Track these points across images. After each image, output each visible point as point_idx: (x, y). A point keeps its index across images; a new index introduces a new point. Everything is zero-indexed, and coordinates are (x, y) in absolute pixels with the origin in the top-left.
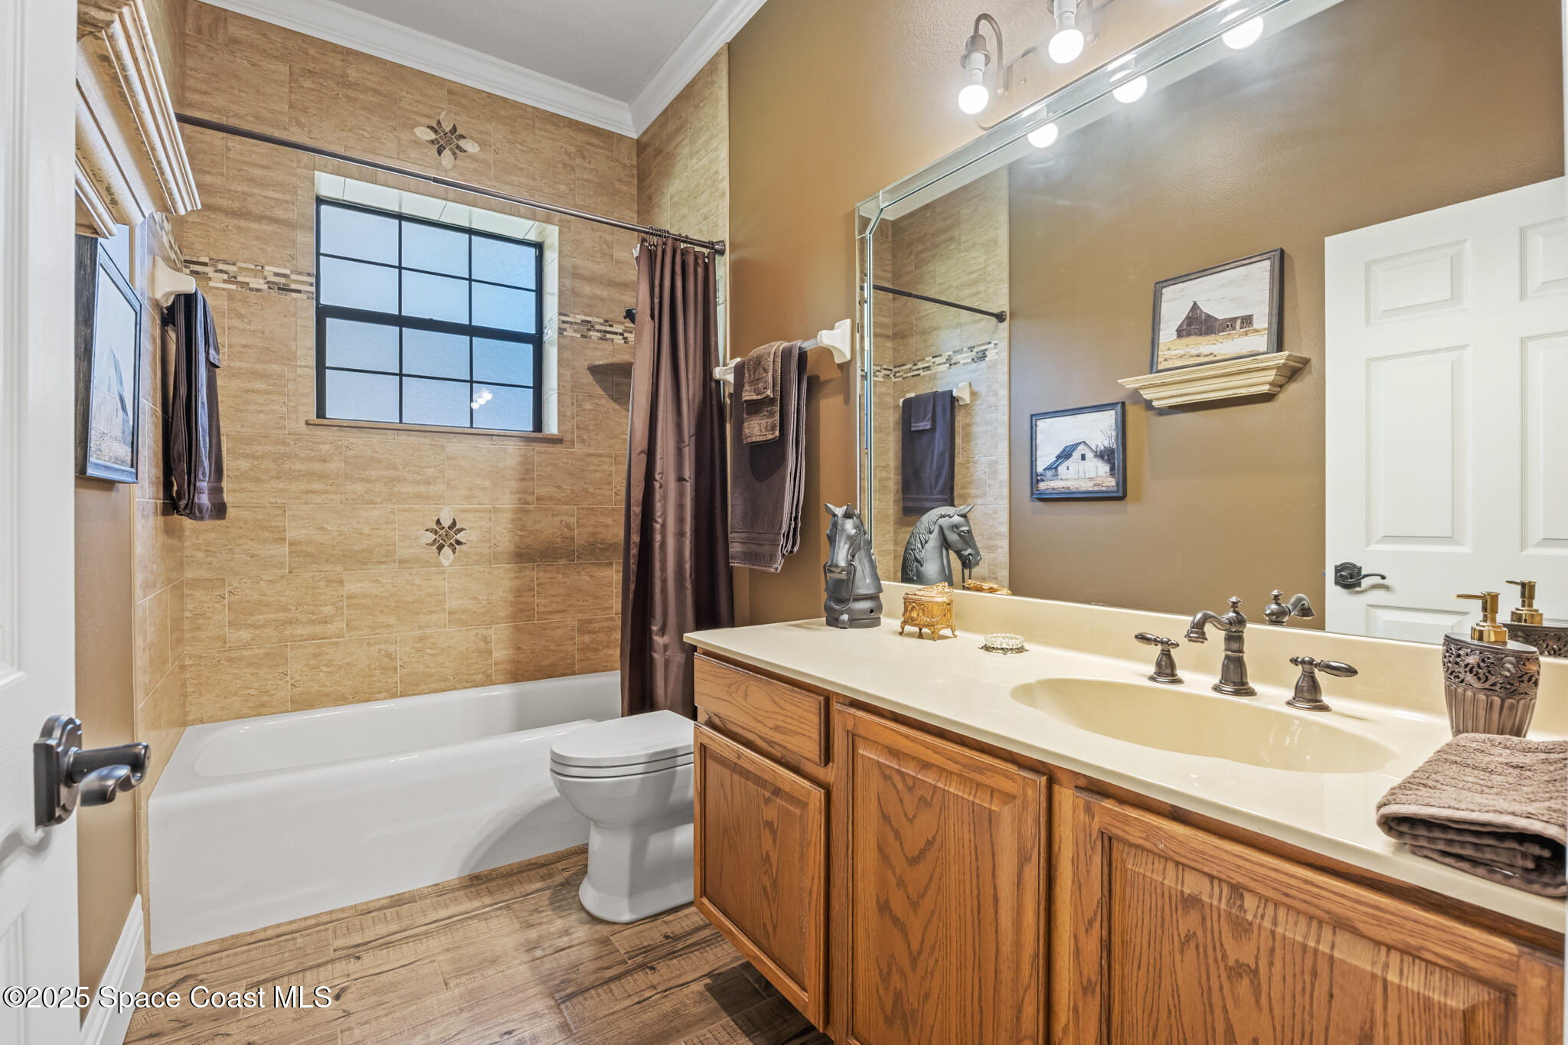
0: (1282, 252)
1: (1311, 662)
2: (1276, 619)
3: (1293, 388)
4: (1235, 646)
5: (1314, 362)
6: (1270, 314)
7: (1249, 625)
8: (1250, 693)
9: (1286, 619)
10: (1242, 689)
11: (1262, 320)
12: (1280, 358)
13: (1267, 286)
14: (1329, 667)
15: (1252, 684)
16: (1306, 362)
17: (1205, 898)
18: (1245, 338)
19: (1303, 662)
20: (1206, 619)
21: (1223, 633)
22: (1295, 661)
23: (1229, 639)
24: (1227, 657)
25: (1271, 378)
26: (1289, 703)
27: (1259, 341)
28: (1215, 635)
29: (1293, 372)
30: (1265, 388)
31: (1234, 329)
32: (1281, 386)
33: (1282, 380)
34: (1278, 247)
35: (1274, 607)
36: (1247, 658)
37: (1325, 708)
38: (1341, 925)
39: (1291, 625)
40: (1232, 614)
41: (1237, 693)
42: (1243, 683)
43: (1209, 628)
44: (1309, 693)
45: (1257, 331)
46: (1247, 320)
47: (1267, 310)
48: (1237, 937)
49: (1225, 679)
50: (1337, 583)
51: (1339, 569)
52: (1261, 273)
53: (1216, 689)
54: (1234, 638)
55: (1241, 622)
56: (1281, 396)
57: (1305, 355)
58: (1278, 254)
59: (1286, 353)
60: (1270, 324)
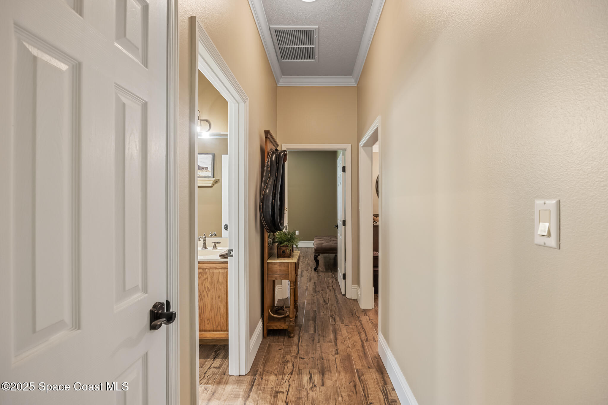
0: (214, 154)
1: (215, 242)
2: (211, 236)
3: (216, 185)
4: (205, 242)
5: (220, 180)
6: (212, 168)
7: (207, 238)
8: (207, 249)
9: (212, 236)
10: (206, 248)
11: (210, 169)
12: (214, 179)
13: (211, 161)
14: (218, 243)
15: (207, 248)
16: (219, 180)
17: (202, 272)
18: (206, 172)
19: (214, 242)
20: (200, 237)
21: (203, 240)
22: (213, 243)
23: (204, 240)
24: (204, 244)
25: (212, 183)
26: (212, 249)
27: (210, 174)
28: (202, 240)
29: (216, 182)
30: (211, 185)
31: (204, 170)
32: (214, 184)
33: (214, 183)
34: (213, 153)
35: (211, 235)
36: (206, 243)
37: (217, 249)
38: (216, 268)
39: (213, 237)
40: (204, 236)
41: (205, 249)
42: (206, 247)
43: (201, 239)
44: (215, 247)
45: (209, 171)
46: (207, 168)
47: (211, 167)
48: (205, 275)
49: (203, 247)
50: (224, 229)
51: (225, 226)
52: (210, 157)
53: (202, 249)
54: (205, 240)
55: (205, 237)
56: (214, 186)
57: (218, 178)
58: (213, 154)
59: (214, 178)
60: (211, 170)
